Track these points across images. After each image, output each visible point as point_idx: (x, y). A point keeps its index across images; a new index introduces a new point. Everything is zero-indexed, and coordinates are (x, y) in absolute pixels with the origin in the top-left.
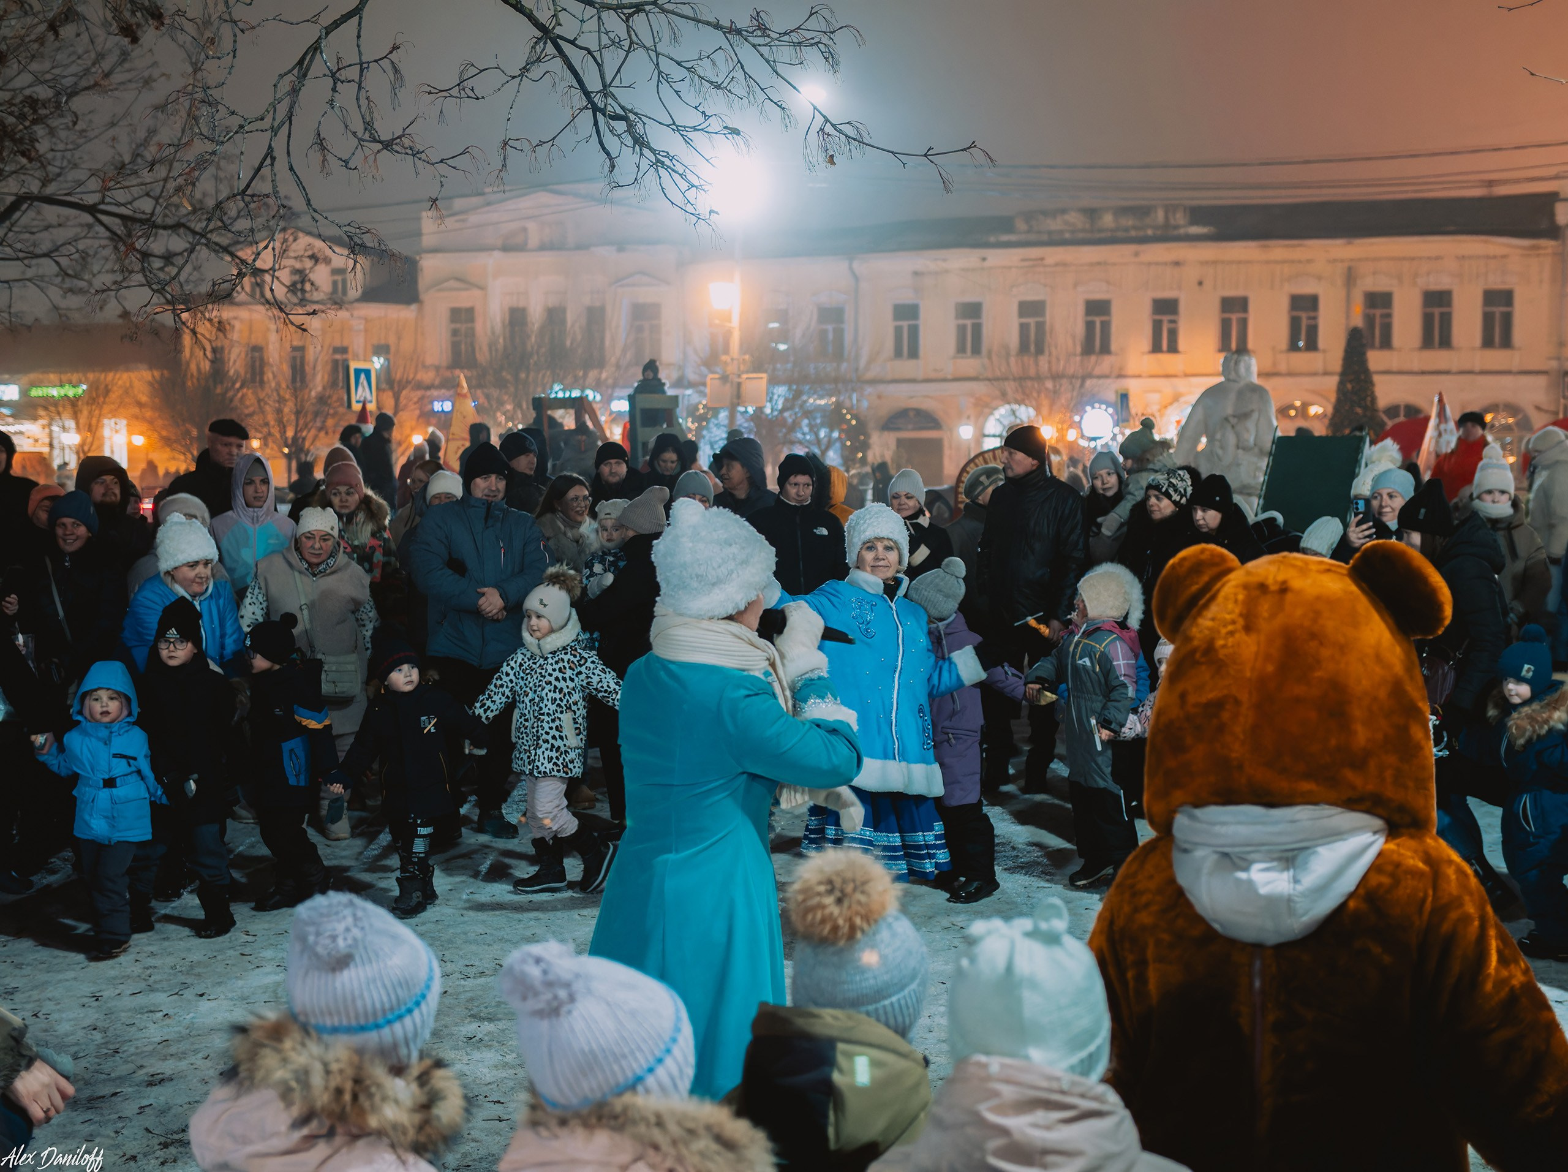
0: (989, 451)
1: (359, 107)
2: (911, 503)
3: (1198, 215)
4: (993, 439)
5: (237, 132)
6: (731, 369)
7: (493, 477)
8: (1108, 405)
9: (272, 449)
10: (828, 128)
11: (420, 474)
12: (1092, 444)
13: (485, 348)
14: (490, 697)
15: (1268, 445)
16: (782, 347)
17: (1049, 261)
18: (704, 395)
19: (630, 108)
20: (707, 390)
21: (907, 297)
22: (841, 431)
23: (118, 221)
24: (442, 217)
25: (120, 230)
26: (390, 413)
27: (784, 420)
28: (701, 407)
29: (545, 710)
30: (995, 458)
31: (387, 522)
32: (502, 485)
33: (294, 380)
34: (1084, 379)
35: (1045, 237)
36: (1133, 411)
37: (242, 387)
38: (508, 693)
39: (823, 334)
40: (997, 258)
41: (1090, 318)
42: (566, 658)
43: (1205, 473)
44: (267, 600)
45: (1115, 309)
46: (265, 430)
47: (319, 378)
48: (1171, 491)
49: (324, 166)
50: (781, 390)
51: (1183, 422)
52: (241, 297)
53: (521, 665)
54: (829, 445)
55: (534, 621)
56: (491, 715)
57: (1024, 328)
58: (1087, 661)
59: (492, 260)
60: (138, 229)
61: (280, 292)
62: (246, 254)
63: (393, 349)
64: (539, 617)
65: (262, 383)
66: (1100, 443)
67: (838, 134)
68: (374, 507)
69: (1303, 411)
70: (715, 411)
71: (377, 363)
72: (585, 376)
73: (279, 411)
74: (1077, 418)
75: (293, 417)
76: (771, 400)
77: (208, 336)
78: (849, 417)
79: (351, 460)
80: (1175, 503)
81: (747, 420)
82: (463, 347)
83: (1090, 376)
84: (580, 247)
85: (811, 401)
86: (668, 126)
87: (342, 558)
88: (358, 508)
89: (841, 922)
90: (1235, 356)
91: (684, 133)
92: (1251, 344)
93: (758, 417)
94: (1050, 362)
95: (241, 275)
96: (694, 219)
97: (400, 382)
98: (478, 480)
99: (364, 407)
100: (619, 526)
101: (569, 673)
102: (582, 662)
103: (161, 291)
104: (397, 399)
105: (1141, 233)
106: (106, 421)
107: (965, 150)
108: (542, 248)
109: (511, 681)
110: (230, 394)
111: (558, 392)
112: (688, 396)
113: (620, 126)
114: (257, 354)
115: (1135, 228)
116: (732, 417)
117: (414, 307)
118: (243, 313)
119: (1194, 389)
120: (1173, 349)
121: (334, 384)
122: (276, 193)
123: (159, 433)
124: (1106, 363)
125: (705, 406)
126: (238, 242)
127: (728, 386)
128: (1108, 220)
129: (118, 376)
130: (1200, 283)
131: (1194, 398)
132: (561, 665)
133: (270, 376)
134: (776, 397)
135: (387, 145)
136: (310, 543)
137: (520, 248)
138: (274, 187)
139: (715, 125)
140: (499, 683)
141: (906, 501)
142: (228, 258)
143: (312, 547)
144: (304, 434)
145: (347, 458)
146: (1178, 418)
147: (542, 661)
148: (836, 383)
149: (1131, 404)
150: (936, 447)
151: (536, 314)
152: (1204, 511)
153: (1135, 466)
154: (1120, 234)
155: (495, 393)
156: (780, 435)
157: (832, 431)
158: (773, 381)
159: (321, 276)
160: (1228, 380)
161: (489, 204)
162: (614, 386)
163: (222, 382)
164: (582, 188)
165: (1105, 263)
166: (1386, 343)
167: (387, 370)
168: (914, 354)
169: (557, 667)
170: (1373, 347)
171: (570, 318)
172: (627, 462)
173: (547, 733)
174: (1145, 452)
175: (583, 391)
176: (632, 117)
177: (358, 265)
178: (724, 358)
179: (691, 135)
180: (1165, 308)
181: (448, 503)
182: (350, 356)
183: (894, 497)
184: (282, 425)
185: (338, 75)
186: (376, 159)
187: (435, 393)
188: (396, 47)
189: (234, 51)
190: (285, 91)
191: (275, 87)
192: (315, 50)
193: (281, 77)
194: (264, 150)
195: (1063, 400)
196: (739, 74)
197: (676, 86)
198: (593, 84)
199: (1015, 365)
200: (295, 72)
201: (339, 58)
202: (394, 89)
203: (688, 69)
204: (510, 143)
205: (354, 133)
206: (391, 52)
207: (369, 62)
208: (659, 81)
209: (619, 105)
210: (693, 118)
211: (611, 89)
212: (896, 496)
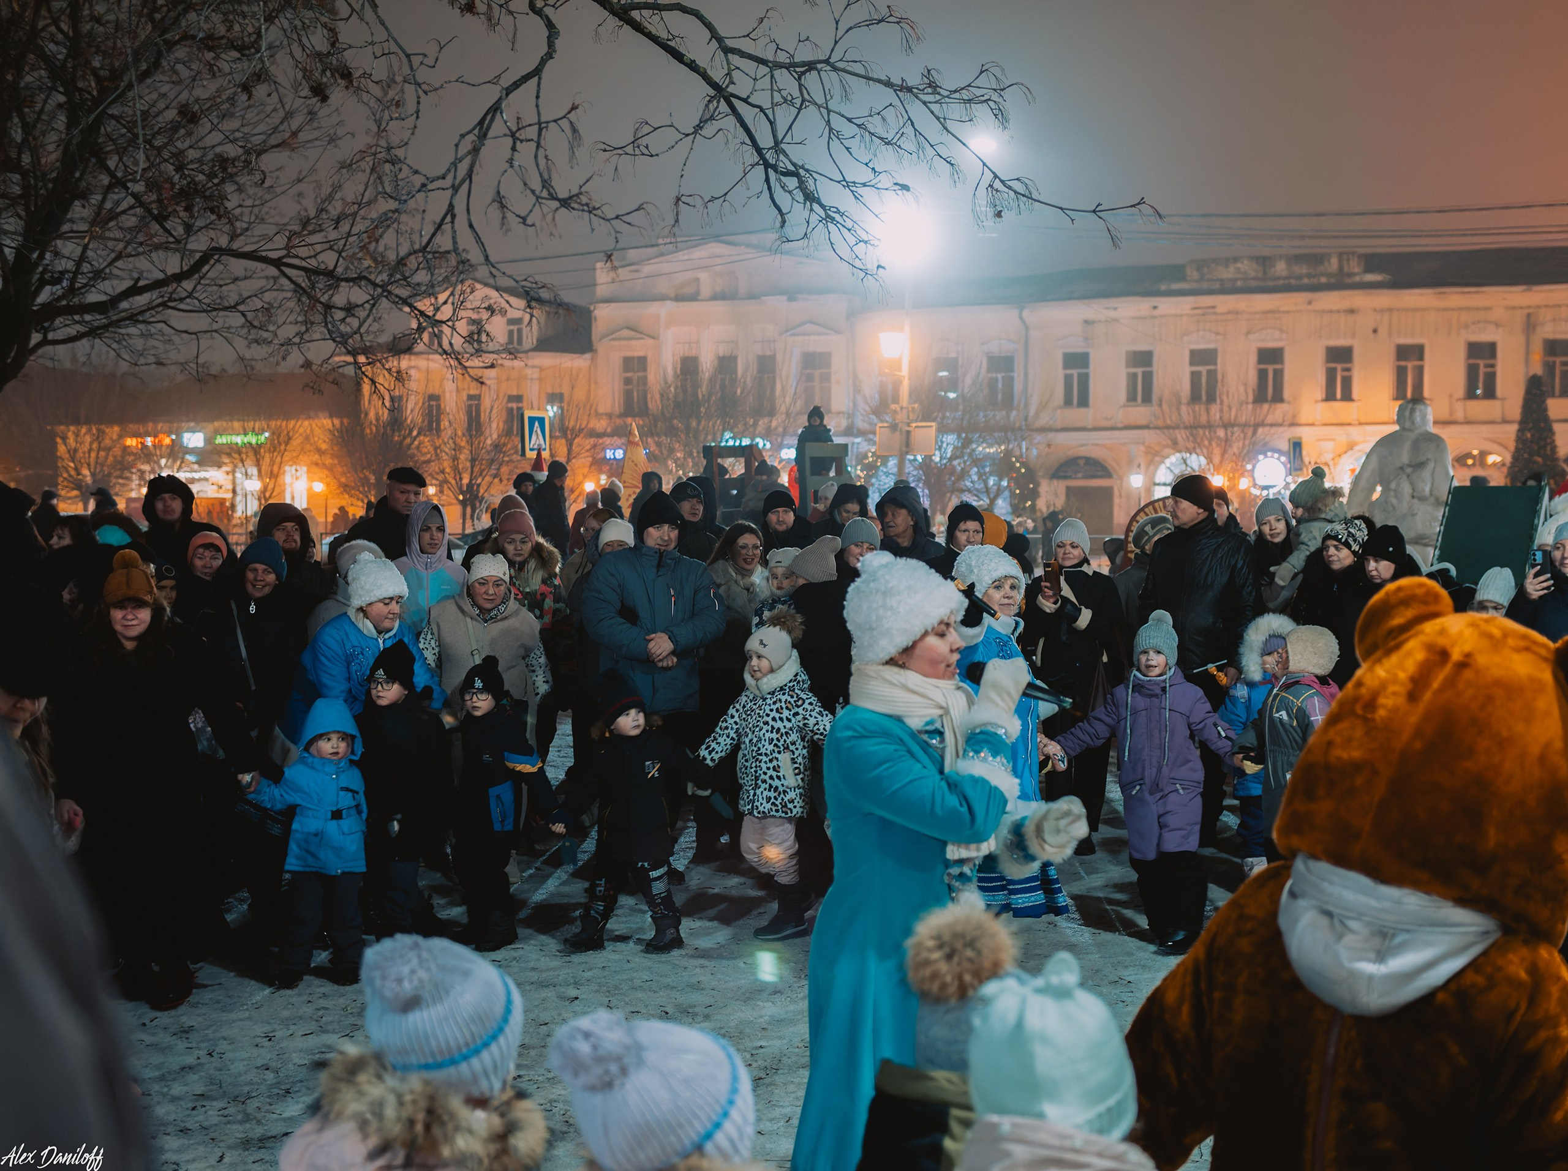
0: (1159, 500)
1: (537, 165)
2: (1076, 552)
3: (1372, 262)
4: (1164, 488)
5: (419, 191)
6: (901, 417)
7: (666, 527)
8: (1280, 452)
9: (448, 496)
10: (997, 184)
11: (594, 524)
12: (1265, 493)
13: (657, 397)
14: (715, 739)
15: (1443, 494)
16: (952, 395)
17: (1221, 309)
18: (874, 443)
19: (803, 166)
20: (877, 439)
21: (1077, 346)
22: (1010, 479)
23: (302, 273)
24: (614, 268)
25: (305, 284)
26: (562, 459)
27: (954, 468)
28: (870, 454)
29: (763, 751)
30: (1165, 506)
31: (557, 570)
32: (674, 534)
33: (469, 429)
34: (1256, 426)
35: (1217, 286)
36: (1306, 460)
37: (419, 435)
38: (732, 734)
39: (992, 383)
40: (1168, 306)
41: (1262, 366)
42: (783, 698)
43: (1378, 524)
44: (439, 646)
45: (1288, 357)
46: (441, 477)
47: (494, 425)
48: (1350, 540)
49: (503, 224)
50: (950, 439)
51: (1357, 472)
52: (420, 347)
53: (744, 707)
54: (999, 492)
55: (755, 661)
56: (716, 757)
57: (1195, 377)
58: (1284, 715)
59: (662, 310)
60: (322, 282)
61: (458, 342)
62: (425, 305)
63: (566, 398)
64: (759, 657)
65: (438, 430)
66: (1272, 491)
67: (1007, 190)
68: (545, 555)
69: (1481, 460)
70: (885, 460)
71: (551, 411)
72: (755, 425)
73: (455, 459)
74: (1249, 467)
75: (468, 464)
76: (940, 448)
77: (386, 386)
78: (1018, 465)
79: (523, 508)
80: (1354, 553)
81: (916, 469)
82: (635, 394)
83: (1262, 424)
84: (752, 296)
85: (980, 449)
86: (839, 182)
87: (513, 604)
88: (531, 555)
89: (949, 979)
90: (1410, 405)
91: (853, 189)
92: (1426, 393)
93: (927, 465)
94: (1221, 411)
95: (420, 329)
96: (863, 274)
97: (573, 429)
98: (651, 529)
99: (539, 455)
100: (790, 574)
101: (786, 713)
102: (800, 703)
103: (344, 343)
104: (570, 445)
105: (1315, 281)
106: (287, 468)
107: (1133, 206)
108: (715, 297)
109: (736, 723)
110: (408, 440)
111: (729, 440)
112: (858, 445)
113: (792, 183)
114: (434, 403)
115: (1309, 276)
116: (901, 465)
117: (588, 356)
118: (420, 362)
119: (1368, 438)
120: (1347, 397)
121: (508, 433)
122: (456, 250)
123: (338, 480)
124: (1279, 411)
125: (874, 454)
126: (416, 295)
127: (898, 434)
128: (1281, 268)
129: (299, 423)
130: (1375, 331)
131: (1368, 447)
132: (778, 705)
133: (447, 424)
134: (944, 445)
135: (565, 203)
136: (483, 589)
137: (694, 298)
138: (455, 242)
139: (885, 181)
140: (724, 725)
141: (1072, 550)
142: (407, 309)
143: (486, 593)
144: (479, 481)
145: (520, 506)
146: (1352, 467)
147: (761, 702)
148: (1007, 432)
149: (1304, 453)
150: (1105, 496)
151: (707, 363)
152: (1376, 561)
153: (1306, 514)
154: (1293, 282)
155: (666, 440)
156: (949, 483)
157: (1001, 479)
158: (943, 430)
159: (497, 327)
160: (1403, 429)
161: (662, 255)
162: (784, 434)
163: (399, 430)
164: (754, 239)
165: (1278, 311)
167: (562, 417)
168: (1084, 402)
169: (774, 707)
170: (1553, 395)
171: (741, 366)
172: (794, 511)
173: (765, 773)
174: (1316, 502)
175: (752, 439)
176: (802, 172)
177: (534, 319)
178: (893, 406)
179: (861, 190)
180: (1339, 356)
181: (620, 551)
182: (524, 404)
183: (1059, 546)
184: (458, 472)
185: (517, 135)
186: (554, 218)
187: (607, 441)
188: (574, 108)
189: (418, 112)
190: (465, 151)
191: (457, 145)
192: (496, 110)
193: (463, 136)
194: (445, 207)
195: (1235, 448)
196: (909, 130)
197: (847, 143)
198: (765, 140)
199: (1186, 414)
200: (476, 131)
201: (518, 118)
202: (572, 148)
203: (859, 126)
204: (683, 199)
205: (533, 192)
206: (569, 112)
207: (547, 122)
208: (830, 137)
209: (791, 161)
210: (863, 175)
211: (783, 146)
212: (1061, 545)
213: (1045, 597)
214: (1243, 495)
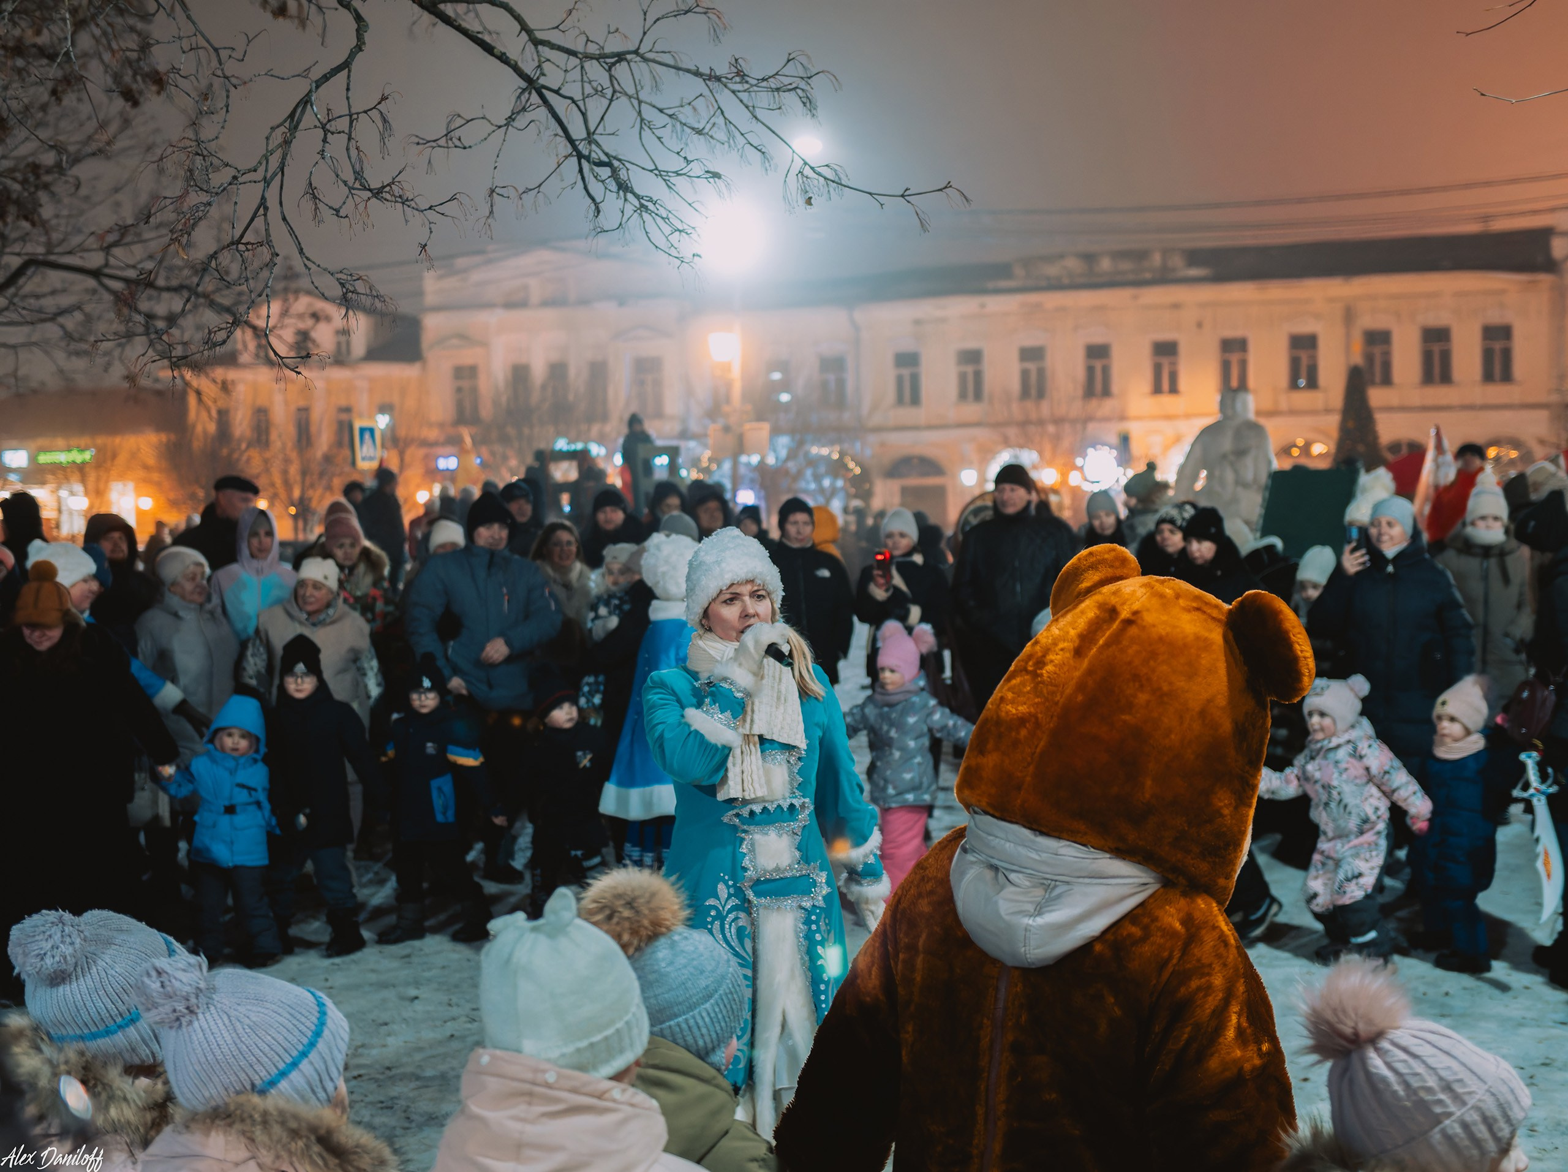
1: (349, 158)
2: (904, 541)
3: (1194, 257)
5: (231, 184)
6: (733, 419)
7: (496, 527)
8: (1111, 447)
9: (279, 508)
10: (807, 171)
13: (489, 405)
16: (785, 398)
17: (1048, 306)
18: (707, 446)
19: (614, 154)
20: (710, 442)
21: (907, 345)
22: (846, 480)
23: (123, 284)
24: (445, 276)
25: (124, 293)
26: (393, 469)
27: (789, 469)
28: (705, 458)
31: (386, 573)
32: (505, 533)
33: (299, 440)
34: (1085, 422)
35: (1043, 283)
36: (1136, 453)
37: (248, 447)
39: (824, 385)
40: (996, 304)
41: (1090, 363)
43: (1202, 507)
45: (1115, 353)
46: (272, 490)
47: (324, 438)
49: (316, 215)
50: (784, 441)
51: (1182, 463)
52: (245, 360)
54: (834, 492)
57: (1025, 375)
59: (492, 317)
63: (398, 407)
65: (268, 444)
67: (816, 176)
68: (373, 558)
69: (1306, 449)
70: (719, 463)
71: (382, 421)
72: (589, 430)
73: (285, 473)
74: (1079, 461)
75: (299, 477)
76: (774, 451)
77: (212, 397)
78: (852, 465)
79: (350, 513)
81: (750, 471)
82: (467, 404)
83: (1092, 419)
84: (582, 302)
85: (814, 450)
86: (651, 171)
87: (342, 608)
88: (359, 559)
90: (1233, 394)
91: (667, 178)
93: (762, 465)
94: (1051, 406)
96: (678, 262)
97: (405, 440)
98: (480, 529)
100: (626, 570)
104: (402, 454)
105: (1139, 276)
106: (113, 485)
107: (940, 190)
108: (546, 303)
110: (237, 455)
111: (562, 444)
112: (692, 448)
113: (605, 172)
114: (262, 415)
115: (1133, 271)
116: (735, 468)
117: (417, 365)
118: (247, 375)
119: (1192, 429)
120: (1174, 390)
121: (339, 444)
122: (269, 241)
123: (166, 495)
124: (1107, 406)
125: (708, 458)
127: (730, 436)
128: (1106, 264)
129: (125, 440)
130: (1199, 325)
133: (276, 436)
134: (778, 447)
135: (377, 193)
137: (522, 304)
138: (268, 236)
139: (696, 169)
141: (901, 540)
144: (310, 493)
145: (348, 512)
148: (839, 431)
149: (1133, 447)
150: (940, 493)
151: (539, 371)
152: (1200, 543)
153: (1138, 507)
154: (1118, 277)
155: (498, 448)
156: (784, 484)
157: (835, 480)
158: (776, 431)
159: (324, 336)
160: (1225, 418)
161: (492, 261)
163: (227, 444)
165: (1104, 307)
166: (1387, 380)
167: (392, 428)
168: (915, 400)
170: (1373, 383)
171: (572, 372)
172: (625, 510)
174: (1147, 492)
176: (616, 163)
178: (726, 408)
179: (674, 180)
180: (1165, 350)
181: (451, 552)
182: (354, 415)
183: (888, 537)
184: (288, 485)
185: (328, 127)
186: (366, 207)
187: (440, 450)
188: (384, 98)
189: (227, 106)
190: (277, 143)
191: (267, 138)
192: (306, 103)
193: (273, 129)
194: (258, 201)
195: (1066, 443)
196: (720, 120)
197: (658, 133)
198: (578, 131)
199: (1016, 410)
200: (287, 124)
201: (329, 110)
202: (383, 139)
203: (670, 116)
204: (497, 190)
205: (345, 183)
206: (379, 103)
207: (358, 114)
208: (641, 128)
209: (603, 151)
210: (673, 163)
211: (595, 137)
212: (890, 535)
213: (878, 586)
214: (1076, 491)
